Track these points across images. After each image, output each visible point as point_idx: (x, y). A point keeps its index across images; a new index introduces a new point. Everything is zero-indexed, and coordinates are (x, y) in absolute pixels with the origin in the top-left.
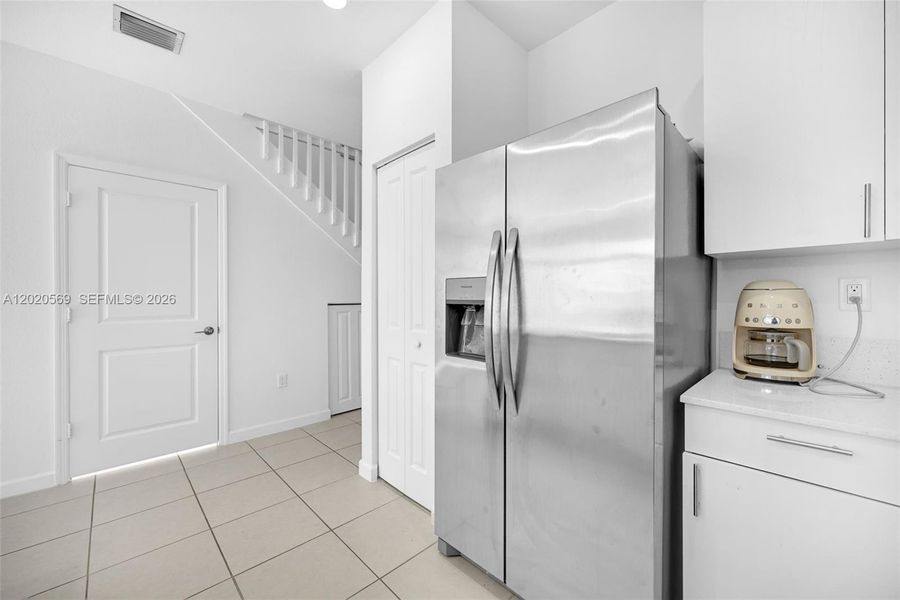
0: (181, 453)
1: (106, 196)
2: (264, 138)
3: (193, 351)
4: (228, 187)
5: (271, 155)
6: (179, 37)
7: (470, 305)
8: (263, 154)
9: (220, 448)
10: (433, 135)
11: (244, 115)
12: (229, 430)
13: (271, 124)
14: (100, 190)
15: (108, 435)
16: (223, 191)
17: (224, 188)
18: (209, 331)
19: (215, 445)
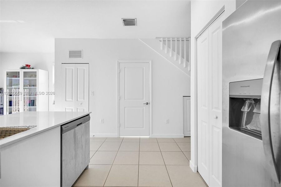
0: (141, 137)
1: (126, 69)
2: (161, 43)
3: (143, 109)
4: (152, 61)
5: (164, 48)
6: (135, 20)
7: (249, 99)
8: (161, 48)
9: (150, 138)
10: (224, 7)
11: (156, 38)
12: (152, 134)
13: (164, 38)
14: (125, 68)
15: (126, 128)
16: (150, 62)
17: (151, 61)
18: (147, 104)
19: (149, 137)
